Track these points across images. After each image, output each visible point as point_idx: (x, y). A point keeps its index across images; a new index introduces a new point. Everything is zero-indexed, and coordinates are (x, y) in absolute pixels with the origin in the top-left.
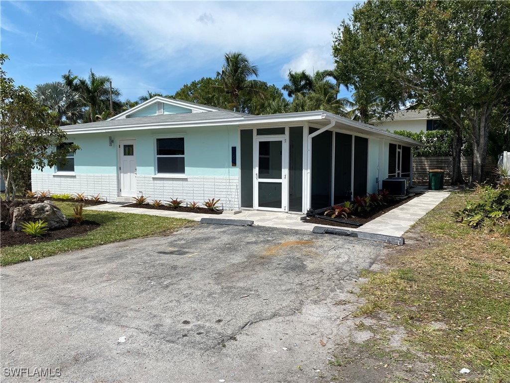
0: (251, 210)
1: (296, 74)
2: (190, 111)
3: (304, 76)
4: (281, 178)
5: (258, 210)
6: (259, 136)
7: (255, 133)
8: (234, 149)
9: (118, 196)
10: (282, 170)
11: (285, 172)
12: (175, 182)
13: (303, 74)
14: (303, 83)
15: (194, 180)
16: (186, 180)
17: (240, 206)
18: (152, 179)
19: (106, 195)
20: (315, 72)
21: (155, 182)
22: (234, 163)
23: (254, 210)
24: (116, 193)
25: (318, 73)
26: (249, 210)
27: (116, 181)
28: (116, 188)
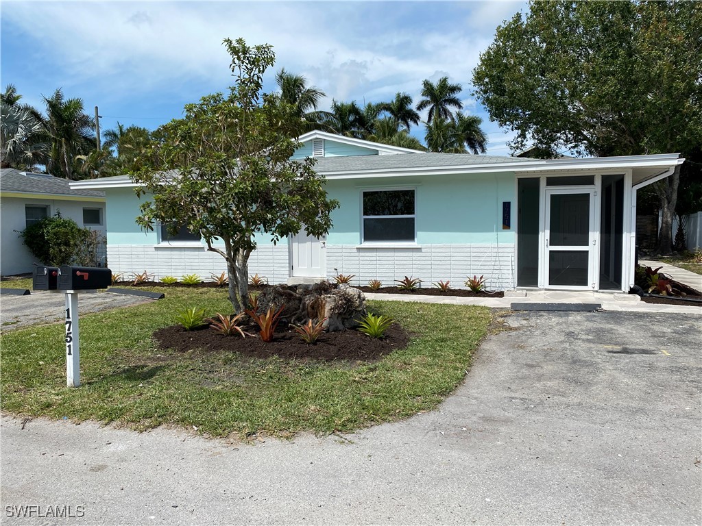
0: (536, 290)
1: (342, 105)
2: (376, 153)
3: (353, 109)
4: (587, 244)
5: (546, 290)
6: (550, 187)
7: (543, 183)
8: (507, 206)
9: (290, 277)
10: (590, 233)
11: (595, 236)
12: (397, 254)
13: (353, 105)
14: (351, 118)
15: (433, 250)
16: (419, 250)
17: (516, 285)
18: (355, 250)
19: (267, 276)
20: (367, 103)
21: (361, 254)
22: (506, 224)
23: (540, 290)
24: (287, 272)
25: (369, 106)
26: (532, 290)
27: (287, 254)
28: (287, 265)
